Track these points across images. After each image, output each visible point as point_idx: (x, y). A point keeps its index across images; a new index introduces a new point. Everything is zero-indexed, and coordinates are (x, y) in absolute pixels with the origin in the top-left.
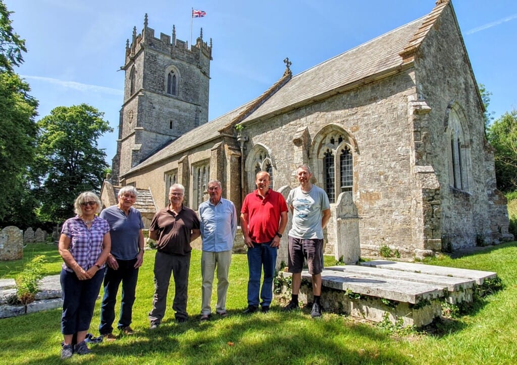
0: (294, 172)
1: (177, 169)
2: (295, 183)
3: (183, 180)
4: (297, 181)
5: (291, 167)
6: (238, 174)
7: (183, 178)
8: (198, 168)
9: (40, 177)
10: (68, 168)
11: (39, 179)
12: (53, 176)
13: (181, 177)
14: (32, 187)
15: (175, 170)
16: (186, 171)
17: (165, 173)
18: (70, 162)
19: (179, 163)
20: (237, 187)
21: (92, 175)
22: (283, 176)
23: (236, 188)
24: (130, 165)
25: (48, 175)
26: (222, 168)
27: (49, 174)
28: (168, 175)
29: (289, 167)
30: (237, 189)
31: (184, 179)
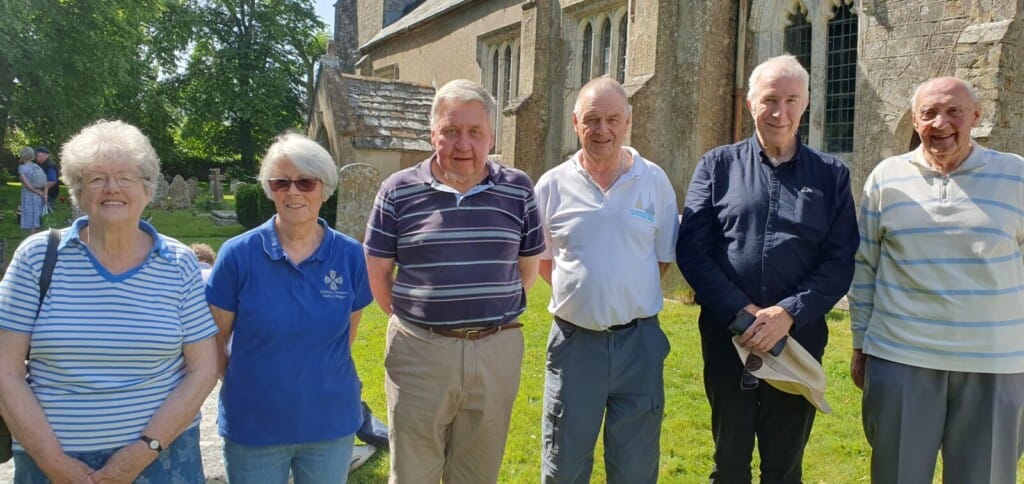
0: (975, 27)
1: (518, 25)
2: (975, 72)
3: (537, 61)
4: (986, 63)
5: (944, 15)
6: (726, 41)
7: (536, 55)
8: (584, 23)
9: (176, 53)
10: (236, 29)
11: (174, 56)
12: (204, 47)
13: (533, 48)
14: (161, 77)
15: (514, 29)
16: (547, 32)
17: (482, 39)
18: (239, 16)
19: (525, 8)
20: (724, 81)
21: (288, 47)
22: (904, 45)
23: (718, 86)
24: (380, 19)
25: (192, 46)
26: (674, 19)
27: (194, 43)
28: (490, 46)
29: (939, 13)
30: (721, 91)
31: (541, 58)
